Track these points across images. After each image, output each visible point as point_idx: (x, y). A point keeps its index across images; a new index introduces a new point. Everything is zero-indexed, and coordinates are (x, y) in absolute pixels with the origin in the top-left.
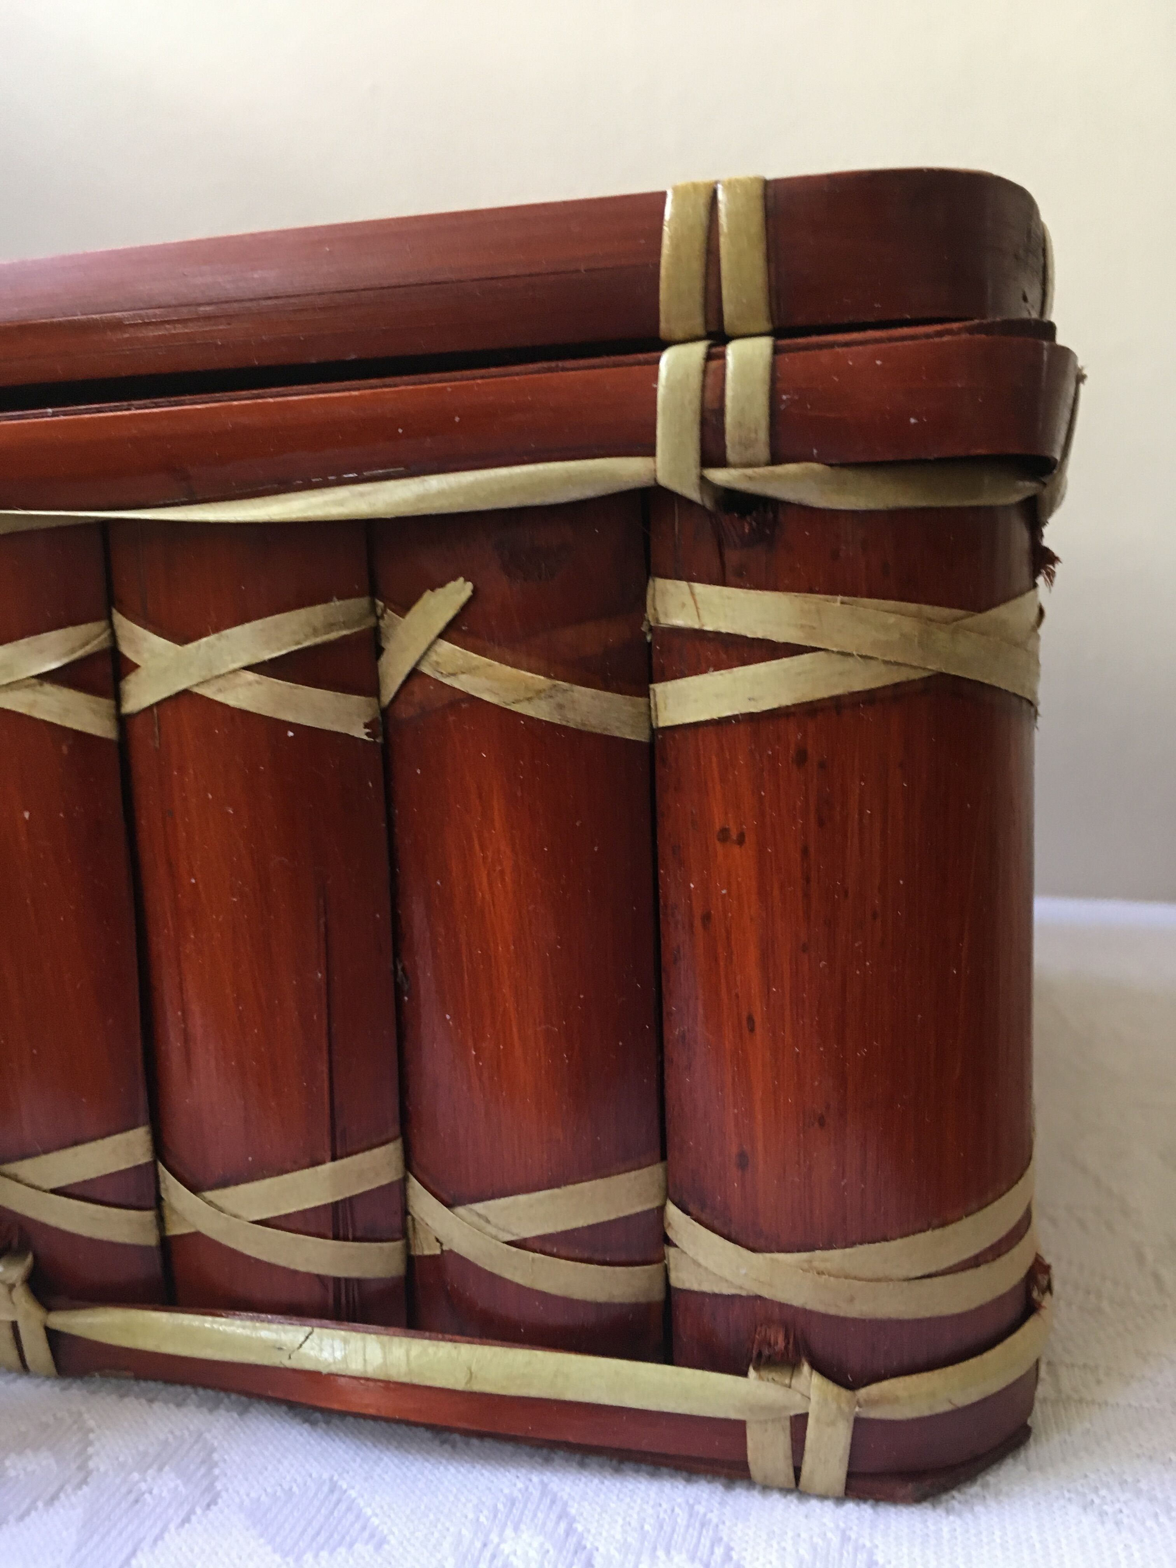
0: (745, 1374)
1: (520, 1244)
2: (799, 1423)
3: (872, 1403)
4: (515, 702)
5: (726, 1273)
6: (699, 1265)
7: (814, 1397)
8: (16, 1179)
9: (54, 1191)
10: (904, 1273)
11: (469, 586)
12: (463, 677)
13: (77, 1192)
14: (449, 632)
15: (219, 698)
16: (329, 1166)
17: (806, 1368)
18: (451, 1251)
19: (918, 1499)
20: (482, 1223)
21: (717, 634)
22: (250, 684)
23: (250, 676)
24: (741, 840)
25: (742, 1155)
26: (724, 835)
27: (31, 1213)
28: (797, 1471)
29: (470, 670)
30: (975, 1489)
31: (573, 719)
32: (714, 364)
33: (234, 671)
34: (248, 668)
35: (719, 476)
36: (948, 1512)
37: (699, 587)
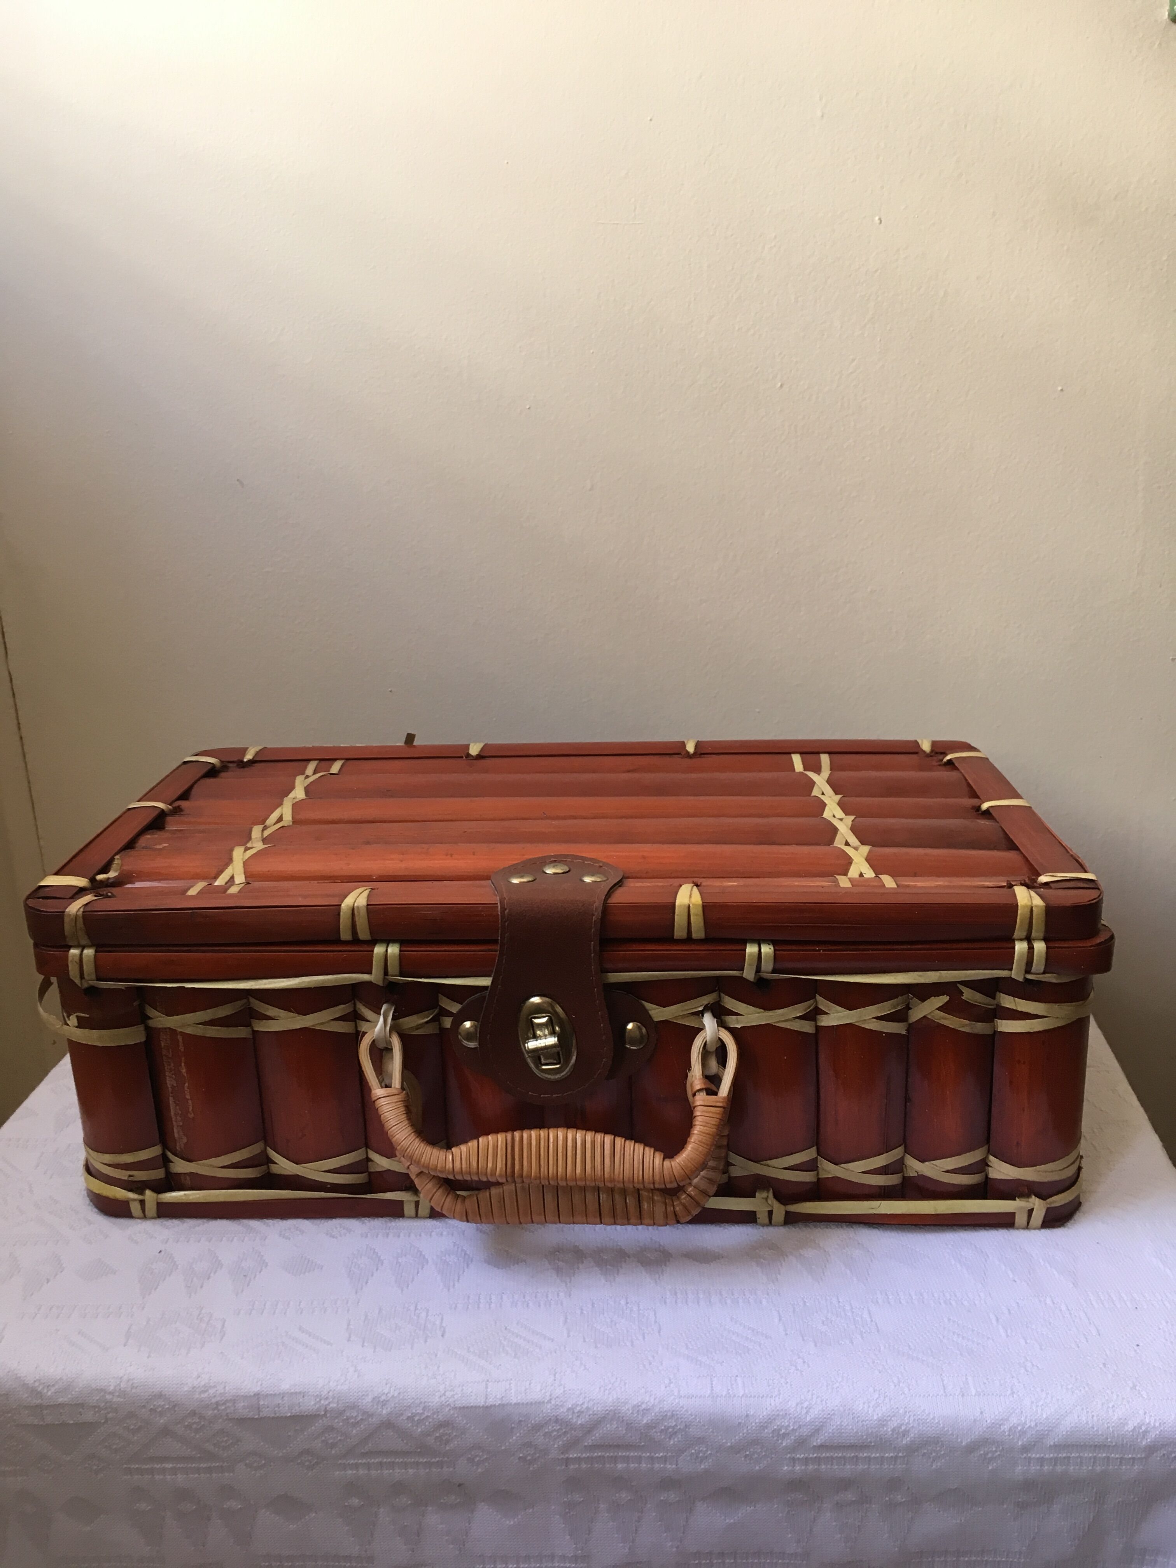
0: (1015, 1200)
1: (947, 1171)
2: (1030, 1212)
3: (1051, 1203)
4: (959, 1027)
5: (1010, 1174)
6: (1001, 1172)
7: (1036, 1204)
8: (768, 1166)
9: (783, 1169)
10: (1058, 1169)
11: (948, 997)
12: (942, 1020)
13: (791, 1168)
14: (939, 1009)
15: (863, 1026)
16: (885, 1154)
17: (1033, 1197)
18: (922, 1175)
19: (1059, 1226)
20: (935, 1166)
21: (1021, 1012)
22: (874, 1022)
23: (875, 1020)
24: (1024, 1063)
25: (1018, 1143)
26: (1019, 1062)
27: (774, 1176)
28: (1028, 1223)
29: (945, 1019)
30: (1072, 1221)
31: (975, 1031)
32: (1031, 950)
33: (870, 1019)
34: (873, 1018)
35: (1029, 977)
36: (1068, 1228)
37: (1016, 999)
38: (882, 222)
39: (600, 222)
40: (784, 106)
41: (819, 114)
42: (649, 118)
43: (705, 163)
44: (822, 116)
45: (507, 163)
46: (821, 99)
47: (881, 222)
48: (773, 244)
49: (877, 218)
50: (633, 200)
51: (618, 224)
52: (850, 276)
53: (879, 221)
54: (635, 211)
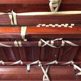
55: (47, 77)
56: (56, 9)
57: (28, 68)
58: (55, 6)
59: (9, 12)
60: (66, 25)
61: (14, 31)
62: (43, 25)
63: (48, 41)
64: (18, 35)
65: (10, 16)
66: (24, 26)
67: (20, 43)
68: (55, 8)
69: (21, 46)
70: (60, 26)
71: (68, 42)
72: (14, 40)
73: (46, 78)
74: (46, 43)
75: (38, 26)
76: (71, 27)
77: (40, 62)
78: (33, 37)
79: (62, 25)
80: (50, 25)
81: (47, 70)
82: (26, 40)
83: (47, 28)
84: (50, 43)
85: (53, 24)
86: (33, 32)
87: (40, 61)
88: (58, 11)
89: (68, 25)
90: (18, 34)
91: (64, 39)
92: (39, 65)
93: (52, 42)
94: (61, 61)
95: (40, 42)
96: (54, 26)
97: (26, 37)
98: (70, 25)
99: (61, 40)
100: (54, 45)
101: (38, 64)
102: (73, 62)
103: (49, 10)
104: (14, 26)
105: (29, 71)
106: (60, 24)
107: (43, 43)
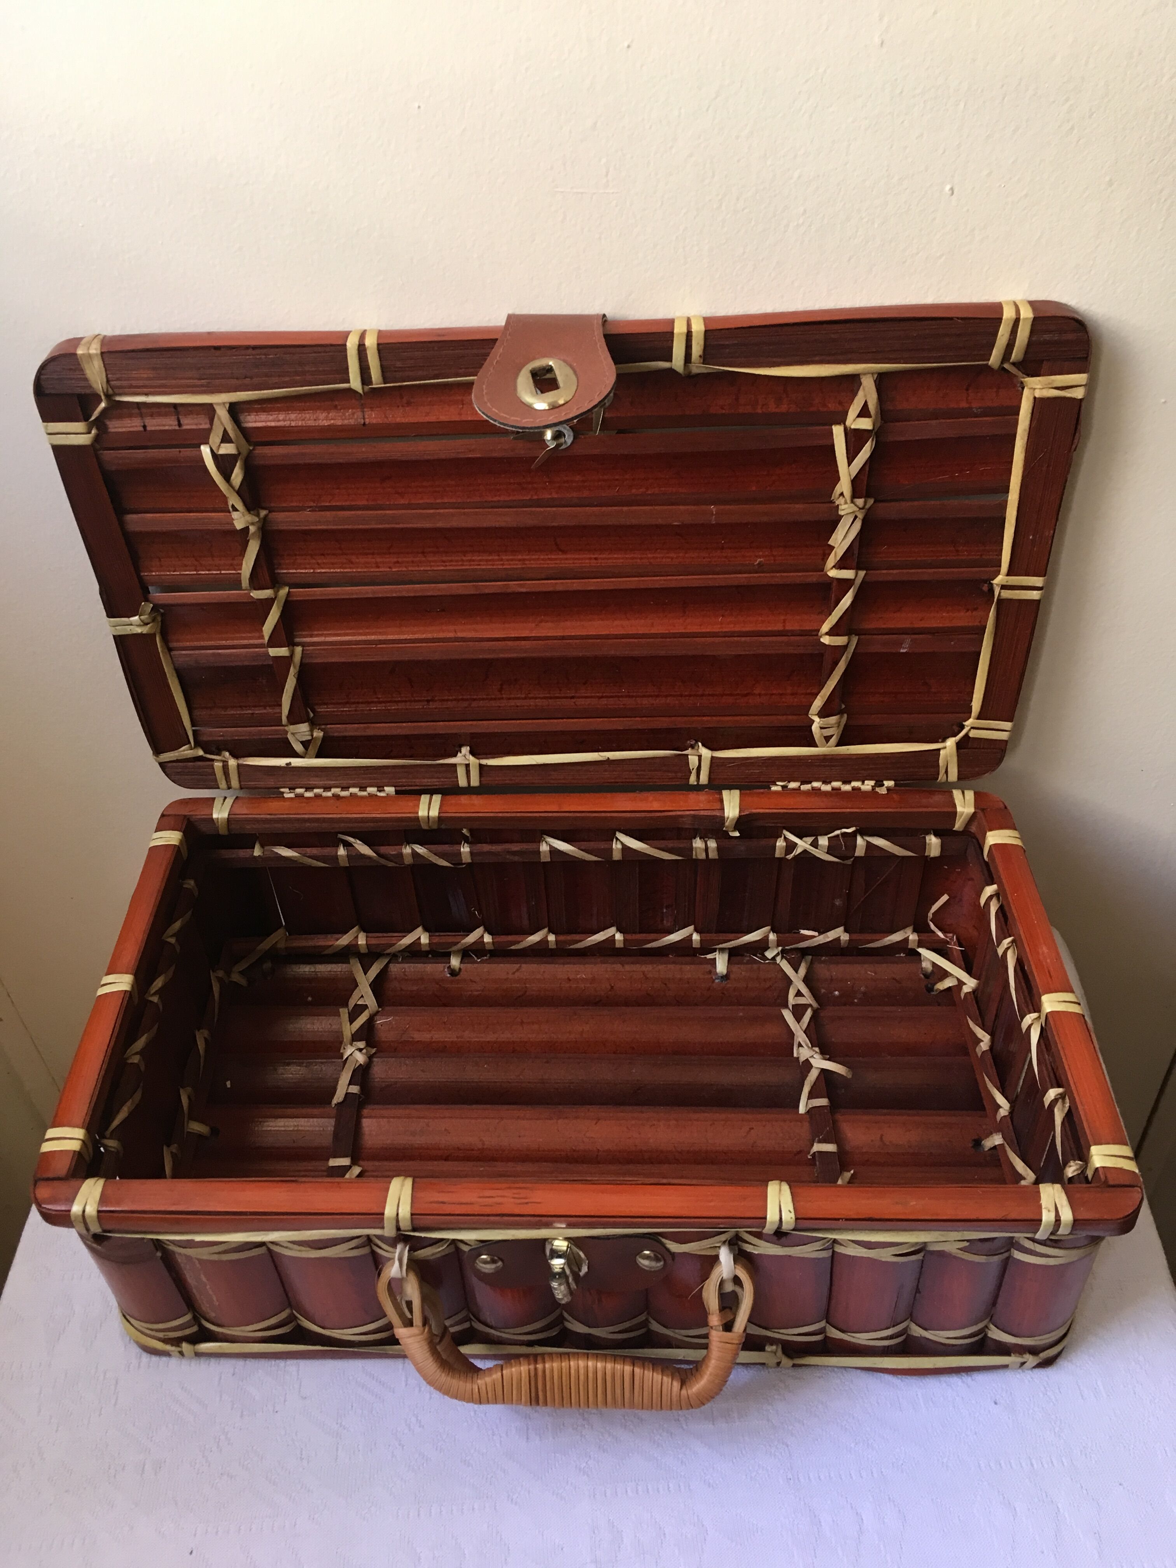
0: (1010, 1356)
2: (1024, 1362)
6: (998, 1337)
7: (1029, 1357)
10: (1054, 1335)
13: (803, 1334)
17: (1028, 1354)
19: (1048, 1366)
28: (1020, 1368)
35: (1054, 1236)
38: (955, 193)
39: (557, 190)
40: (827, 29)
41: (877, 40)
42: (626, 44)
43: (707, 110)
44: (882, 43)
45: (419, 107)
46: (881, 18)
47: (953, 194)
48: (801, 221)
49: (948, 187)
50: (604, 160)
51: (582, 193)
52: (904, 262)
53: (951, 192)
54: (607, 175)
55: (804, 990)
56: (833, 741)
57: (721, 965)
58: (827, 733)
59: (693, 747)
60: (868, 785)
61: (702, 806)
62: (793, 785)
63: (810, 840)
64: (715, 817)
65: (693, 760)
66: (730, 788)
67: (712, 844)
68: (827, 739)
69: (713, 855)
70: (847, 788)
71: (879, 842)
72: (694, 833)
73: (799, 994)
74: (803, 844)
75: (774, 788)
76: (883, 791)
77: (772, 937)
78: (760, 823)
79: (855, 784)
80: (816, 784)
81: (802, 971)
82: (737, 834)
83: (807, 793)
84: (815, 844)
85: (825, 782)
86: (762, 806)
87: (773, 930)
88: (837, 745)
89: (872, 783)
90: (718, 814)
91: (863, 832)
92: (769, 954)
93: (823, 841)
94: (862, 931)
95: (780, 843)
96: (827, 788)
97: (740, 823)
98: (880, 784)
99: (854, 835)
100: (830, 851)
101: (762, 946)
102: (913, 937)
103: (812, 743)
104: (698, 788)
105: (725, 977)
106: (849, 782)
107: (791, 846)
